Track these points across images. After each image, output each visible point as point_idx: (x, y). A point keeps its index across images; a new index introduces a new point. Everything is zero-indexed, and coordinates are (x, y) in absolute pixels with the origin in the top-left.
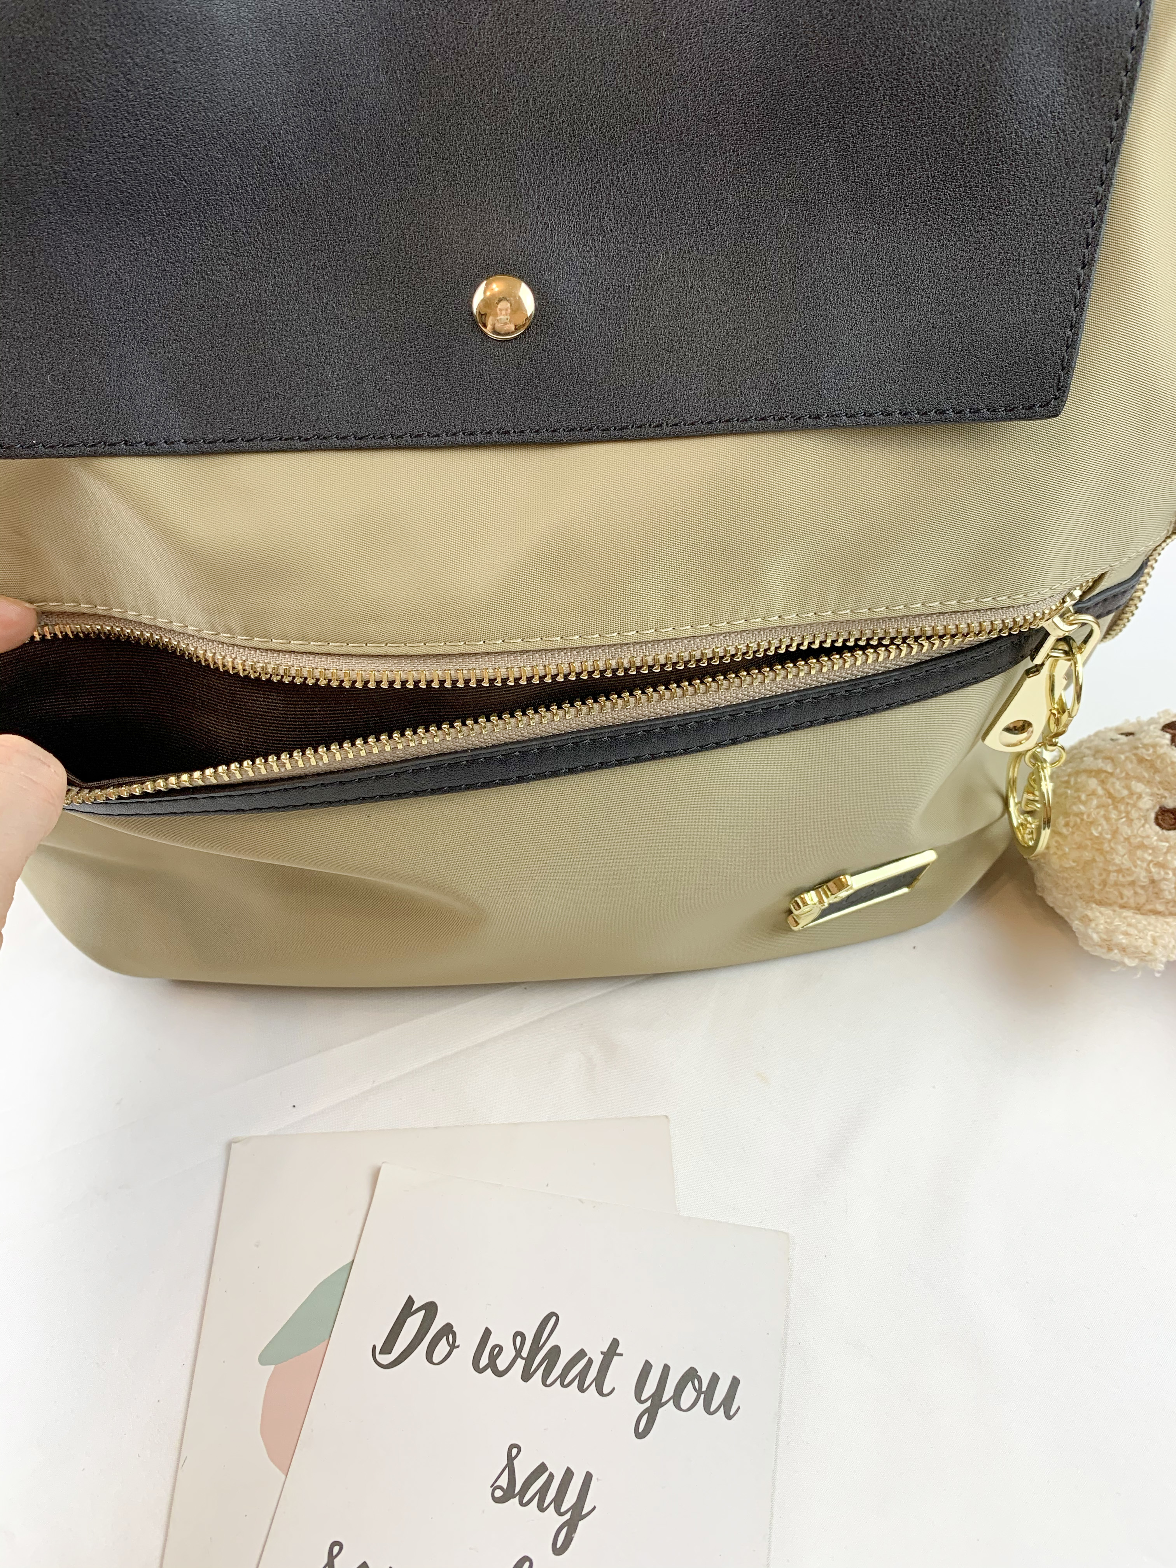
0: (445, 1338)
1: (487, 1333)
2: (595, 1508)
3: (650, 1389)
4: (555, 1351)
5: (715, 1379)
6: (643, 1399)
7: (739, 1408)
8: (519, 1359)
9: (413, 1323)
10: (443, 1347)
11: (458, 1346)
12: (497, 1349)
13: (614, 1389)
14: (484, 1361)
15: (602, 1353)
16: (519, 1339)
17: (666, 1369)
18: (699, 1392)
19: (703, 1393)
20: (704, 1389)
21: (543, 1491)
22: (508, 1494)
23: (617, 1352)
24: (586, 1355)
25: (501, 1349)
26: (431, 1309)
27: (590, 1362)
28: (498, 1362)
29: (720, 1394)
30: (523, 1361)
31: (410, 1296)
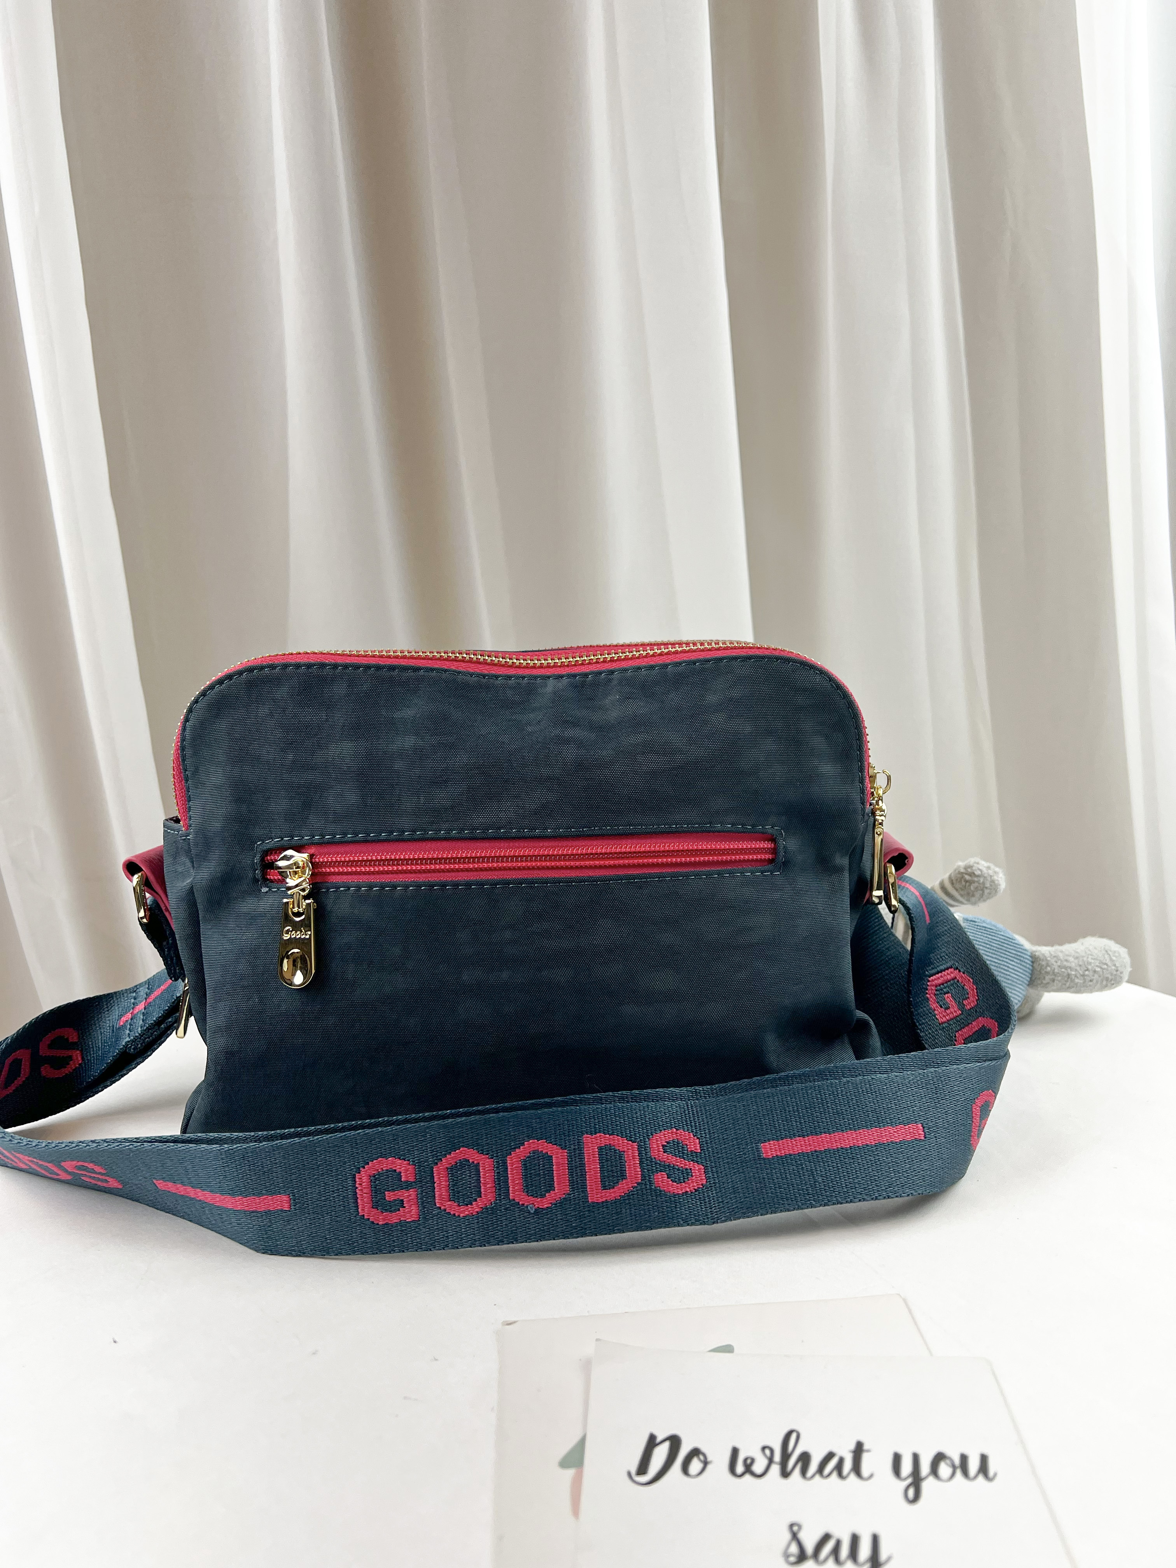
0: (695, 1458)
1: (735, 1452)
2: (890, 1559)
3: (907, 1468)
4: (805, 1458)
5: (964, 1458)
6: (903, 1474)
7: (995, 1475)
8: (773, 1465)
10: (695, 1465)
11: (711, 1462)
12: (749, 1461)
13: (871, 1476)
14: (740, 1468)
15: (850, 1451)
16: (768, 1452)
17: (916, 1458)
18: (954, 1467)
19: (957, 1467)
20: (957, 1462)
21: (836, 1551)
22: (802, 1557)
23: (865, 1449)
24: (836, 1455)
25: (753, 1460)
26: (675, 1442)
27: (841, 1461)
28: (754, 1468)
29: (974, 1465)
30: (778, 1466)
31: (651, 1434)
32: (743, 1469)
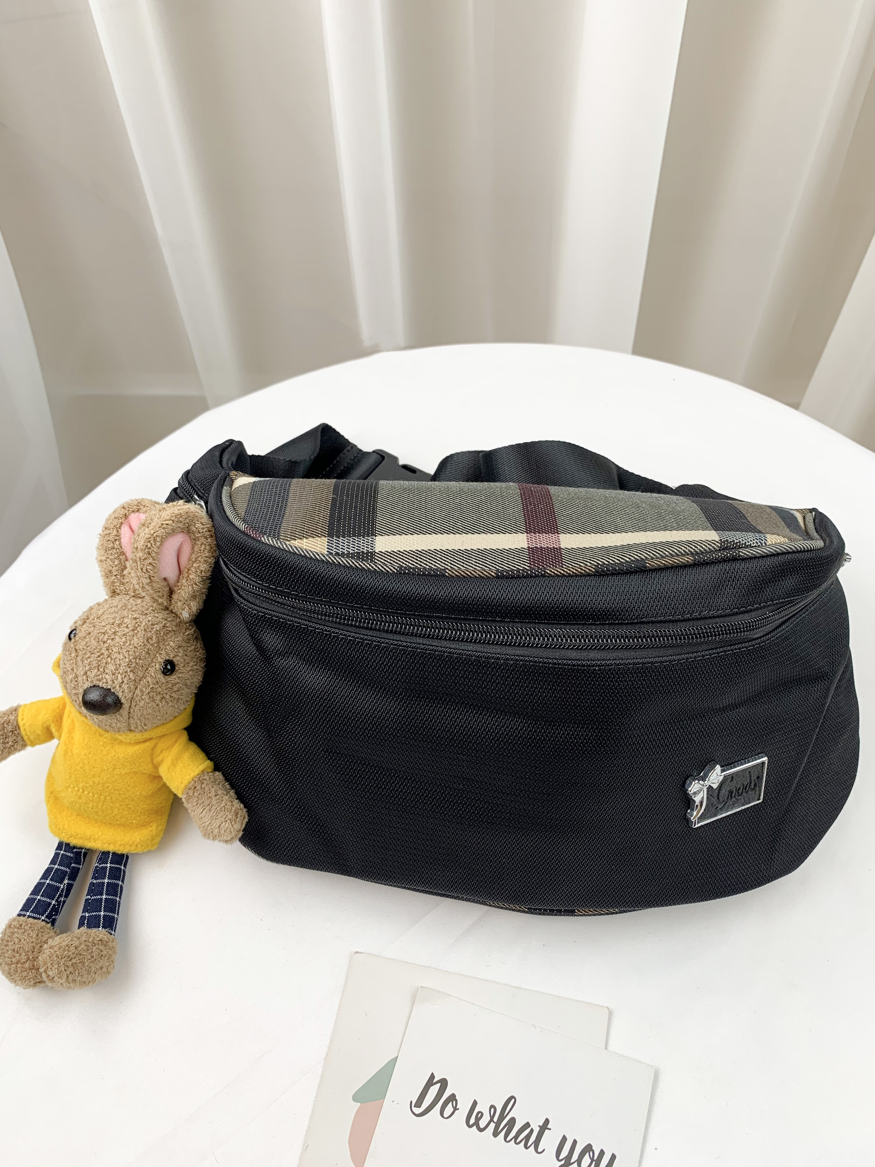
0: (451, 1103)
1: (475, 1103)
3: (564, 1153)
4: (513, 1121)
5: (602, 1153)
6: (560, 1158)
8: (492, 1123)
9: (434, 1090)
10: (449, 1109)
11: (458, 1109)
12: (480, 1114)
13: (544, 1150)
14: (472, 1121)
15: (539, 1126)
16: (492, 1110)
17: (575, 1142)
19: (594, 1161)
20: (595, 1158)
23: (548, 1127)
24: (530, 1126)
26: (444, 1083)
27: (532, 1131)
28: (480, 1122)
30: (494, 1125)
31: (432, 1073)
32: (474, 1121)
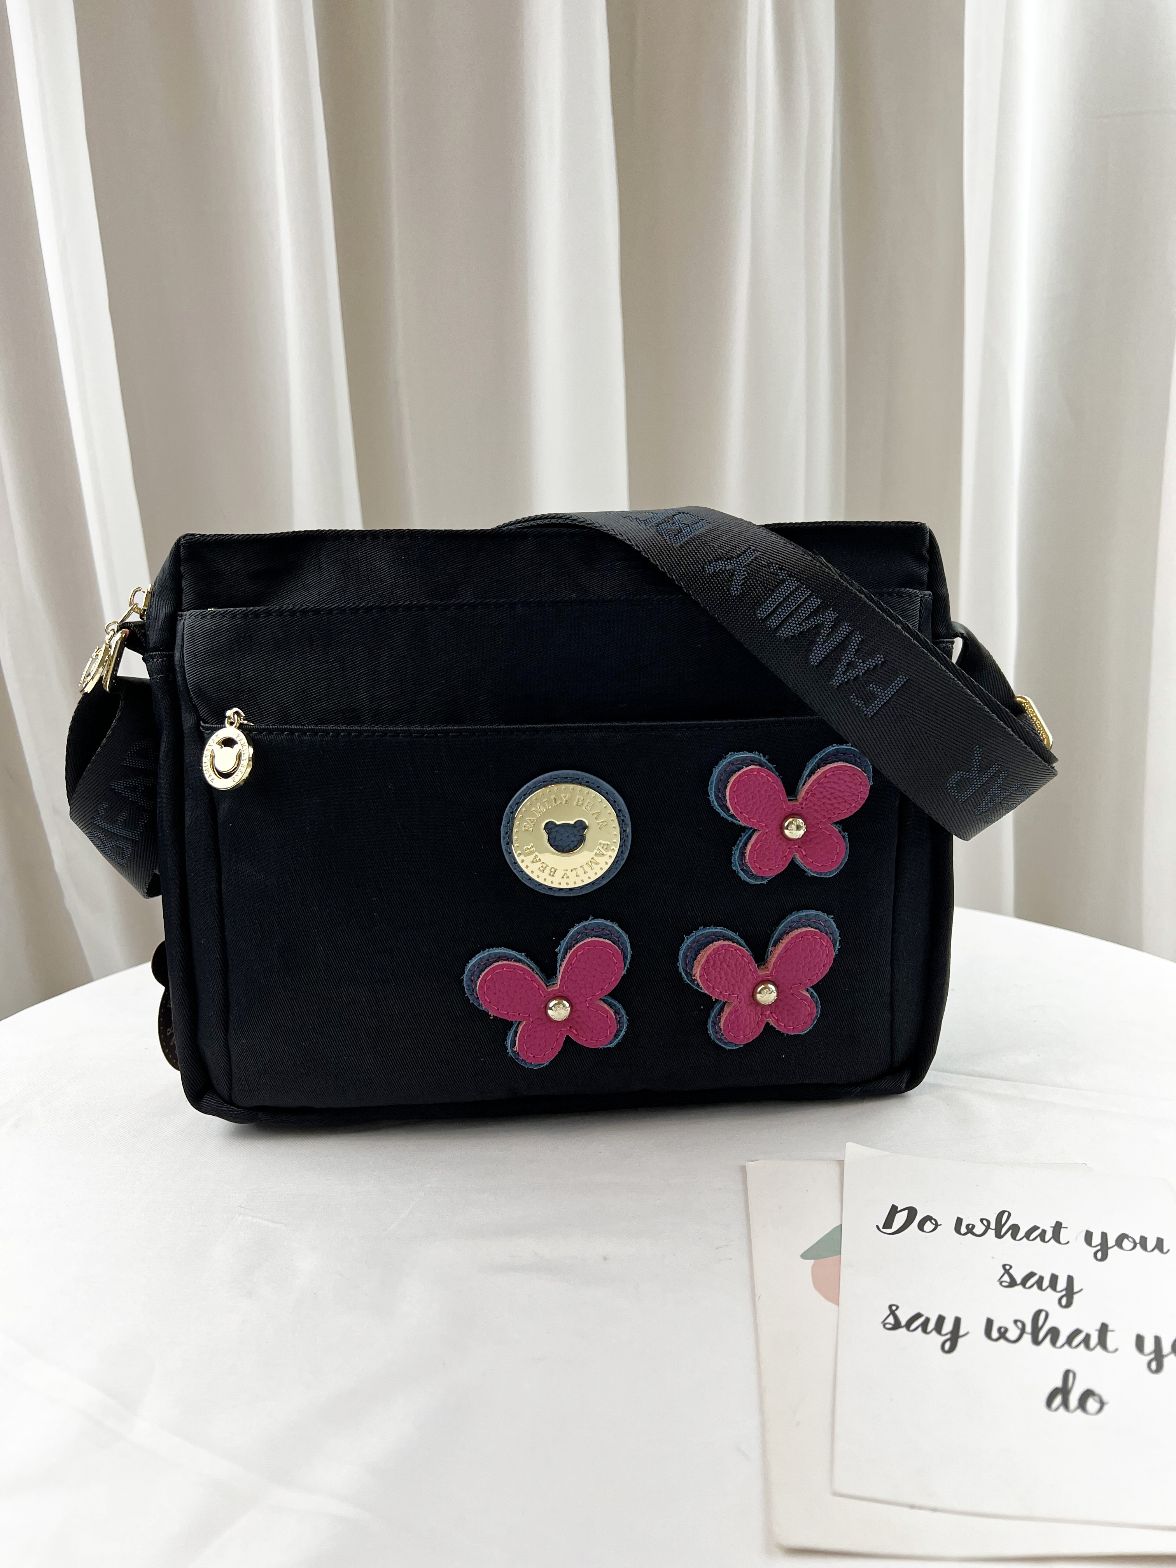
0: (929, 1222)
1: (959, 1220)
2: (1082, 1290)
3: (1096, 1240)
4: (1015, 1229)
5: (1143, 1239)
6: (1094, 1244)
8: (989, 1230)
9: (902, 1215)
10: (929, 1226)
11: (941, 1225)
12: (970, 1226)
13: (1068, 1242)
14: (963, 1230)
15: (1051, 1227)
16: (985, 1222)
17: (1104, 1236)
18: (1135, 1243)
19: (1138, 1244)
20: (1138, 1241)
21: (1039, 1283)
22: (1013, 1283)
23: (1063, 1226)
24: (1039, 1228)
25: (974, 1226)
26: (912, 1212)
27: (1044, 1232)
28: (974, 1231)
29: (1151, 1244)
30: (994, 1231)
31: (893, 1205)
32: (966, 1231)
